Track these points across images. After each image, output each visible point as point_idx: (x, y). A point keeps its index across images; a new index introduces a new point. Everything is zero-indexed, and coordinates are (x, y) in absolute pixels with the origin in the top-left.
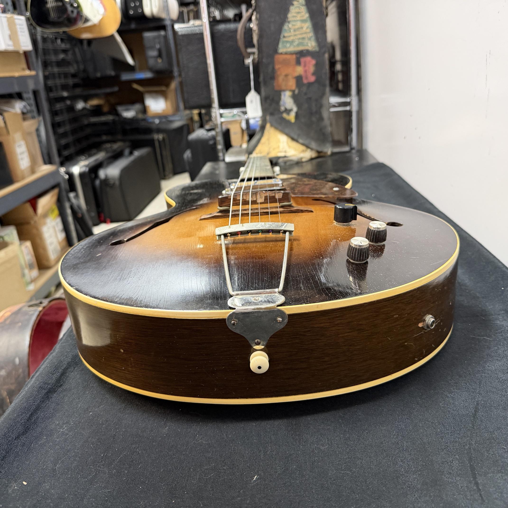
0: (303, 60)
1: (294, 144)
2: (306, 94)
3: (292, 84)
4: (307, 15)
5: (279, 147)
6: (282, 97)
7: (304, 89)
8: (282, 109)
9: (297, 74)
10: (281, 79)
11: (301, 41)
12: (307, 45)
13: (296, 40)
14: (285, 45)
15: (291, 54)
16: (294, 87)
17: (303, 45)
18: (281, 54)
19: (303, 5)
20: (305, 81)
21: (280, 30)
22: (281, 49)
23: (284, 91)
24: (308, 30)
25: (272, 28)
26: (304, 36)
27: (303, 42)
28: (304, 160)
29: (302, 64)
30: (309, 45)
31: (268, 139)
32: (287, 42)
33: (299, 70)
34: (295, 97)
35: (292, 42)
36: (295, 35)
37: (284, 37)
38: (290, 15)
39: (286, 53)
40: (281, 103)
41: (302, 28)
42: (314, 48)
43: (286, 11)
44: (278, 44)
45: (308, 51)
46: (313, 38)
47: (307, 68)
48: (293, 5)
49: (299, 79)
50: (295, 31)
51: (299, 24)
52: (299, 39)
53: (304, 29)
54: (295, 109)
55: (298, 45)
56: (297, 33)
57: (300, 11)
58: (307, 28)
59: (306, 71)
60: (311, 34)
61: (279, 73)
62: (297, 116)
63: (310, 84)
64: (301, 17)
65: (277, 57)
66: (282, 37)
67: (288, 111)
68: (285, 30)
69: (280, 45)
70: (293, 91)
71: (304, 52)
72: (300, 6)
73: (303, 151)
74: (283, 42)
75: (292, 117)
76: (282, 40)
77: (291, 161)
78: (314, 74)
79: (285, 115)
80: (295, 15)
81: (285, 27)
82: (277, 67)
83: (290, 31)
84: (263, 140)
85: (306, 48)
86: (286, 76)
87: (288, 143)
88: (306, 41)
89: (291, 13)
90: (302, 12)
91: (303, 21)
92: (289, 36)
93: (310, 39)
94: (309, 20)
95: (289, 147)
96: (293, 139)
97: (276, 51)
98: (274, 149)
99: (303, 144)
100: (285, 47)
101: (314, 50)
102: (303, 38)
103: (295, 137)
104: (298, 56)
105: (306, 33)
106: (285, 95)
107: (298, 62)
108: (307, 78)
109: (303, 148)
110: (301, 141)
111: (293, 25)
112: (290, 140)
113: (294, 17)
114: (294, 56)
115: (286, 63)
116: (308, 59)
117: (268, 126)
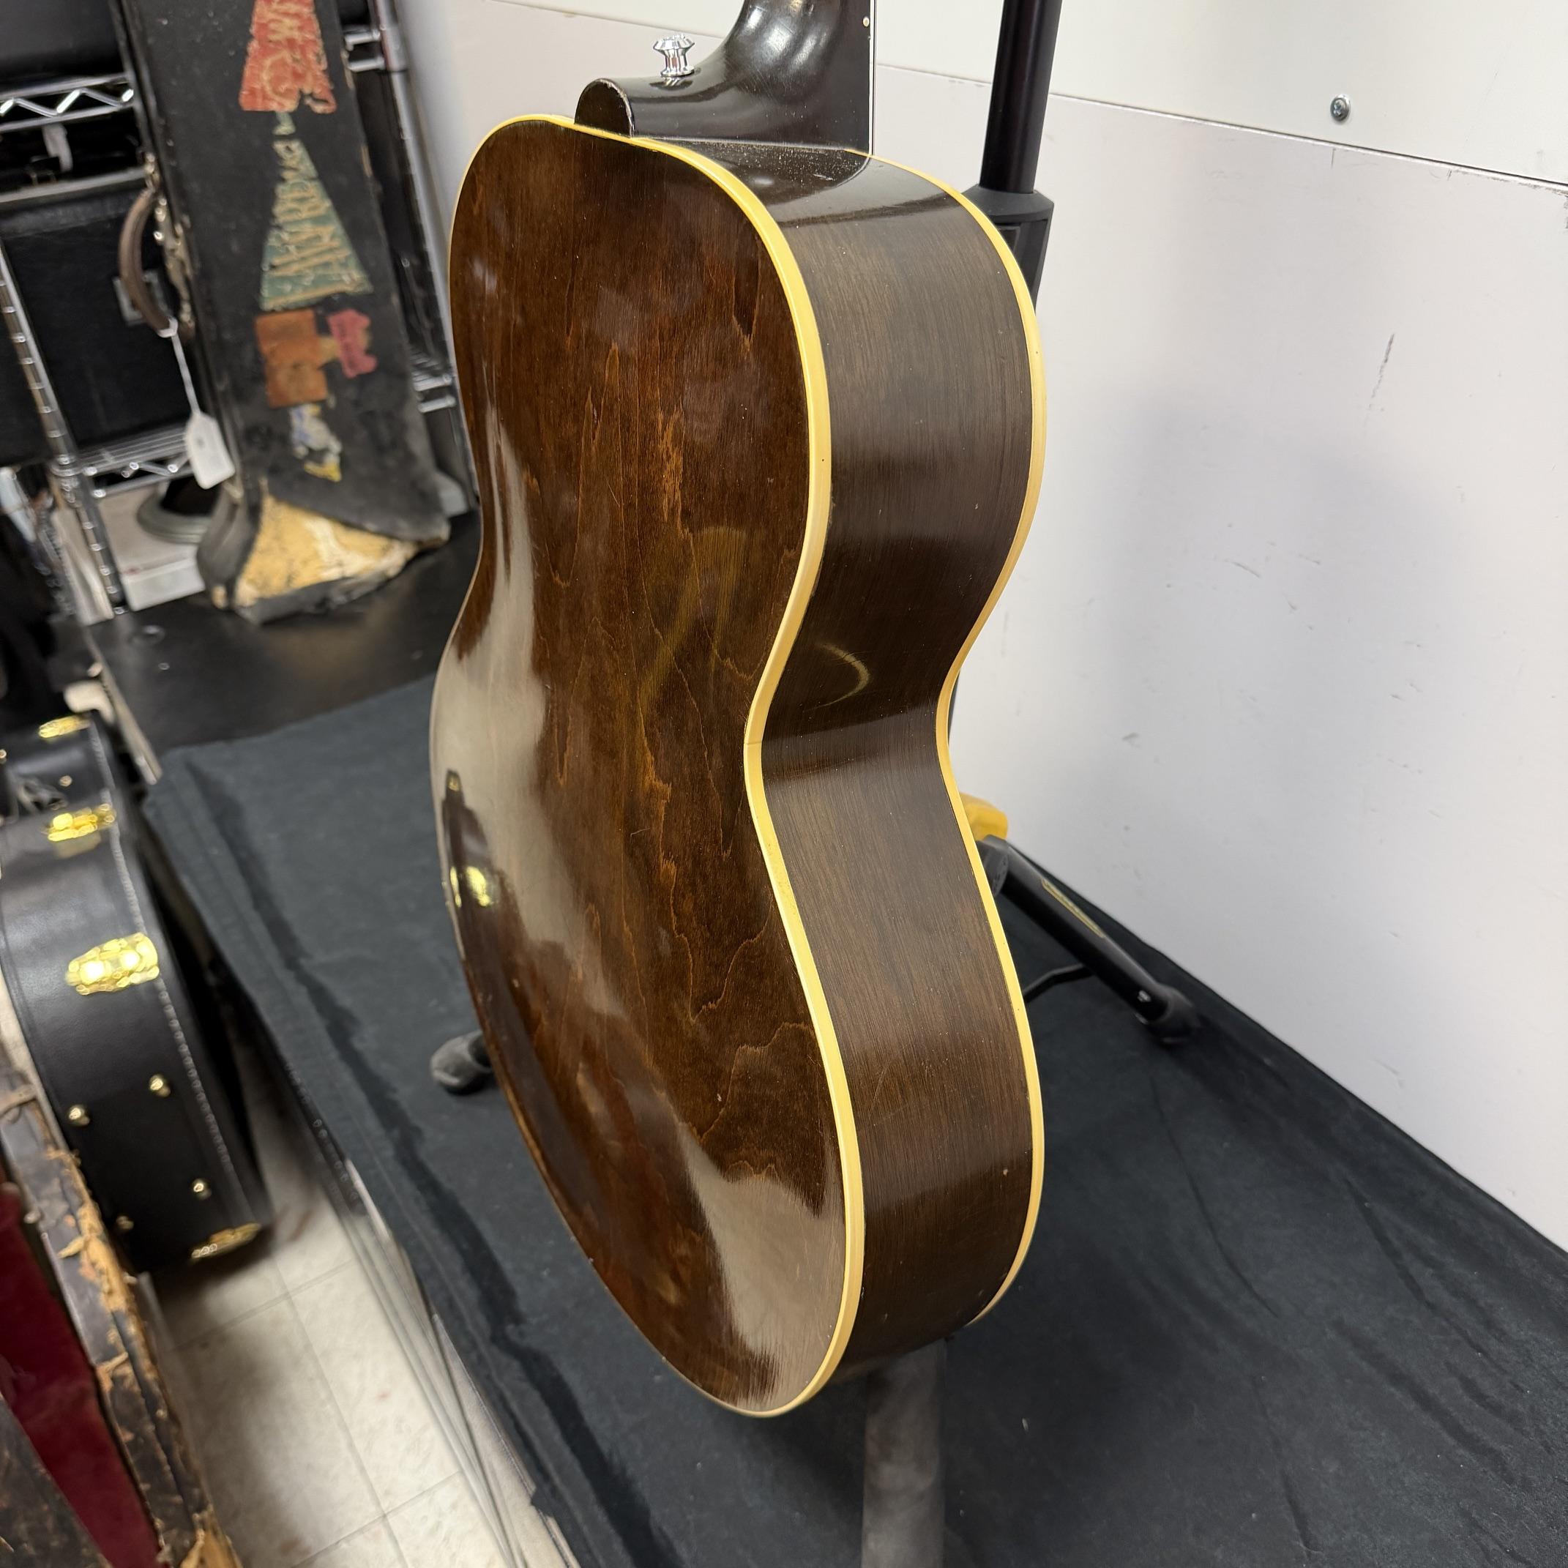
0: (333, 320)
1: (355, 538)
2: (357, 404)
3: (316, 384)
4: (327, 204)
5: (316, 555)
6: (296, 422)
7: (351, 393)
8: (301, 451)
9: (323, 359)
10: (282, 377)
11: (320, 272)
12: (341, 281)
13: (308, 271)
14: (279, 287)
15: (300, 308)
16: (323, 393)
17: (331, 283)
18: (273, 311)
19: (312, 179)
20: (350, 373)
21: (257, 250)
22: (270, 301)
23: (297, 405)
24: (336, 243)
25: (235, 247)
26: (327, 258)
27: (326, 273)
28: (392, 572)
29: (334, 329)
30: (346, 278)
31: (278, 538)
32: (284, 279)
33: (330, 347)
34: (327, 416)
35: (296, 280)
36: (303, 259)
37: (273, 267)
38: (278, 210)
39: (286, 310)
40: (295, 436)
41: (318, 238)
42: (361, 285)
43: (269, 199)
44: (258, 288)
45: (343, 295)
46: (353, 262)
47: (348, 340)
48: (283, 180)
49: (331, 371)
50: (299, 248)
51: (308, 230)
52: (315, 267)
53: (326, 240)
54: (336, 447)
55: (315, 284)
56: (307, 253)
57: (306, 195)
58: (333, 237)
59: (347, 348)
60: (346, 252)
61: (274, 363)
62: (344, 463)
63: (364, 379)
64: (311, 209)
65: (261, 322)
66: (266, 268)
67: (317, 455)
68: (272, 247)
69: (266, 292)
70: (322, 403)
71: (336, 298)
72: (306, 183)
73: (385, 551)
74: (273, 281)
75: (331, 468)
76: (268, 275)
77: (360, 584)
78: (369, 352)
79: (311, 467)
80: (294, 205)
81: (272, 241)
82: (266, 348)
83: (288, 251)
84: (263, 541)
85: (340, 288)
86: (296, 367)
87: (337, 539)
88: (335, 270)
89: (281, 201)
90: (313, 197)
91: (318, 221)
92: (286, 265)
93: (344, 265)
94: (333, 215)
95: (346, 547)
96: (348, 525)
97: (255, 308)
98: (305, 562)
99: (378, 533)
100: (281, 293)
101: (360, 290)
102: (326, 265)
103: (354, 519)
104: (320, 312)
105: (331, 250)
106: (301, 416)
107: (323, 328)
108: (352, 364)
109: (379, 542)
110: (371, 526)
111: (291, 233)
112: (340, 530)
113: (291, 211)
114: (309, 314)
115: (287, 334)
116: (349, 315)
117: (269, 503)
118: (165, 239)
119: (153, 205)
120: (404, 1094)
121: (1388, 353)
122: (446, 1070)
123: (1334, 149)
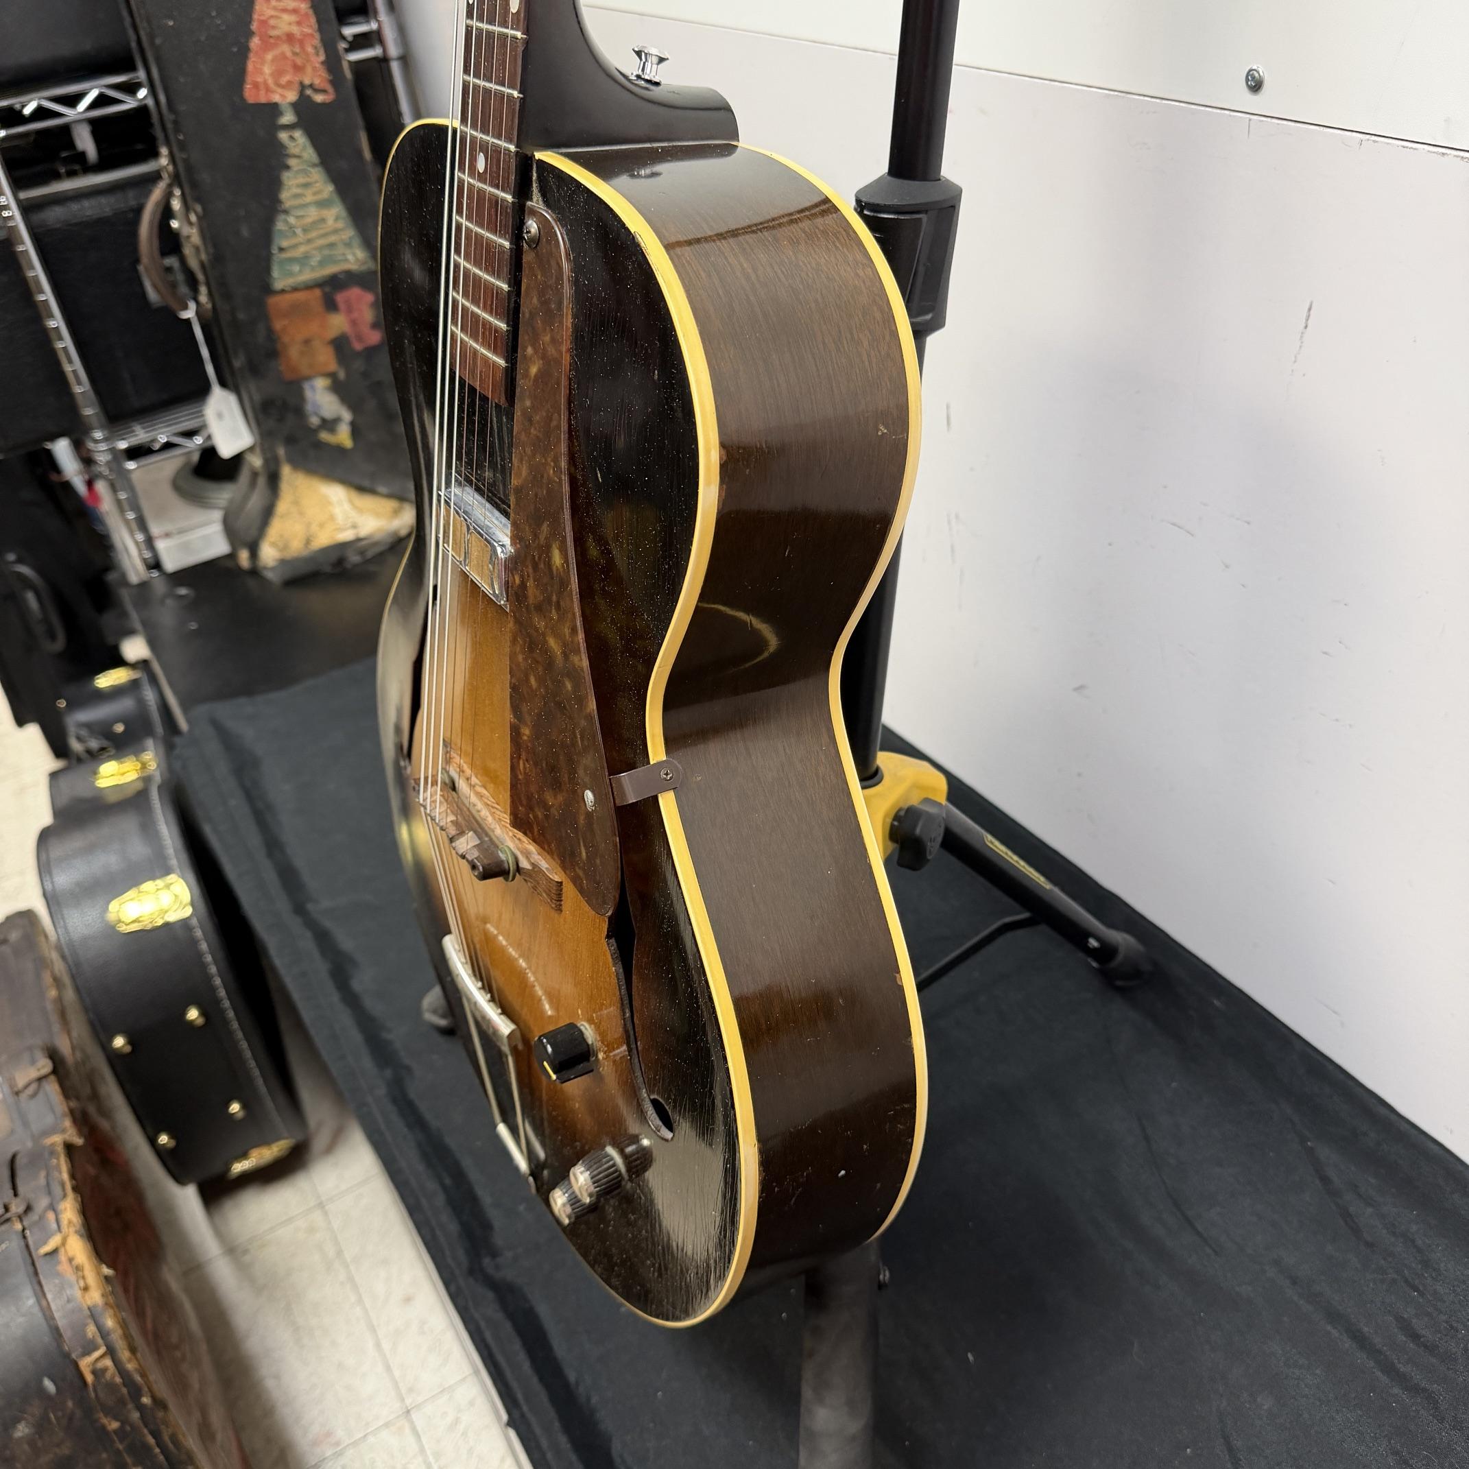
0: (340, 298)
1: (368, 502)
2: (365, 375)
3: (326, 358)
4: (329, 188)
5: (332, 518)
6: (308, 394)
7: (359, 365)
8: (314, 421)
9: (332, 333)
10: (294, 352)
11: (326, 252)
12: (346, 260)
13: (314, 252)
14: (288, 268)
15: (308, 287)
16: (333, 366)
17: (335, 262)
18: (283, 291)
19: (314, 165)
20: (358, 347)
21: (265, 235)
22: (280, 280)
23: (308, 378)
24: (340, 224)
25: (245, 232)
26: (333, 239)
27: (332, 253)
28: (404, 532)
29: (342, 305)
30: (350, 257)
31: (296, 503)
32: (292, 260)
33: (338, 323)
34: (338, 388)
35: (303, 260)
36: (309, 241)
37: (281, 250)
38: (284, 195)
39: (295, 289)
40: (309, 408)
41: (323, 220)
42: (364, 263)
43: (275, 185)
44: (268, 270)
45: (349, 273)
46: (357, 242)
47: (355, 315)
48: (288, 167)
49: (340, 345)
50: (305, 230)
51: (313, 214)
52: (320, 248)
53: (330, 222)
54: (347, 416)
55: (322, 263)
56: (313, 234)
57: (308, 180)
58: (337, 219)
59: (354, 323)
60: (350, 233)
61: (286, 339)
62: (355, 431)
63: (370, 352)
64: (315, 194)
65: (272, 301)
66: (275, 250)
67: (330, 425)
68: (280, 231)
69: (275, 273)
70: (332, 375)
71: (341, 276)
72: (309, 169)
73: (396, 513)
74: (282, 262)
75: (343, 436)
76: (277, 257)
77: (375, 544)
78: (375, 326)
79: (324, 436)
80: (299, 191)
81: (280, 225)
82: (278, 325)
83: (294, 233)
84: (282, 506)
85: (346, 267)
86: (307, 342)
87: (351, 501)
88: (340, 250)
89: (286, 187)
90: (316, 182)
91: (322, 204)
92: (295, 246)
93: (348, 245)
94: (337, 199)
95: (360, 511)
96: (361, 489)
97: (267, 289)
98: (322, 525)
99: (390, 496)
100: (291, 274)
101: (364, 268)
102: (332, 246)
103: (366, 483)
104: (327, 289)
105: (336, 231)
106: (313, 388)
107: (331, 305)
108: (360, 338)
109: (391, 504)
110: (382, 489)
111: (297, 217)
112: (354, 494)
113: (297, 196)
114: (317, 292)
115: (298, 310)
116: (355, 292)
117: (286, 471)
118: (180, 227)
119: (168, 195)
120: (397, 1034)
121: (1307, 320)
122: (435, 1012)
123: (1250, 120)
